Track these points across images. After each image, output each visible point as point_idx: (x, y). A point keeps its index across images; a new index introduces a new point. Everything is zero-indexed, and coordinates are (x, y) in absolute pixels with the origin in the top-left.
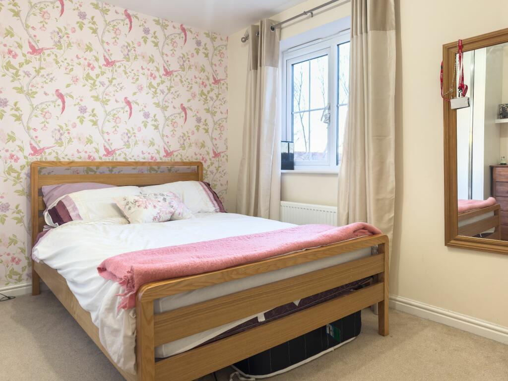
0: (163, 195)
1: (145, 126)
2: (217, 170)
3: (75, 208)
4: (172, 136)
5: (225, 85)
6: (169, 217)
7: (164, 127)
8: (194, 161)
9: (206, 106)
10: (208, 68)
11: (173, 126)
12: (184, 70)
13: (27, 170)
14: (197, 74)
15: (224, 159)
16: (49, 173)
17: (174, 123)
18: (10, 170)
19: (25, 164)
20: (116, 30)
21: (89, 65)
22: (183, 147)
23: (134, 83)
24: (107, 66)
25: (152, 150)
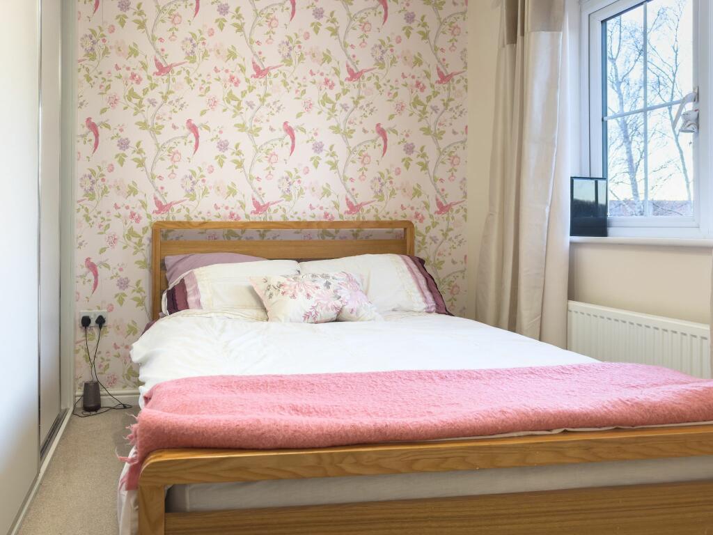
0: (327, 277)
1: (316, 165)
2: (445, 235)
3: (196, 291)
4: (360, 178)
5: (463, 82)
6: (333, 314)
7: (346, 165)
8: (400, 219)
9: (424, 124)
10: (429, 59)
11: (362, 162)
12: (382, 66)
13: (149, 234)
14: (407, 70)
15: (459, 216)
16: (177, 238)
17: (364, 158)
18: (131, 233)
19: (148, 225)
20: (271, 20)
21: (232, 79)
22: (379, 196)
23: (298, 98)
24: (258, 77)
25: (327, 203)
